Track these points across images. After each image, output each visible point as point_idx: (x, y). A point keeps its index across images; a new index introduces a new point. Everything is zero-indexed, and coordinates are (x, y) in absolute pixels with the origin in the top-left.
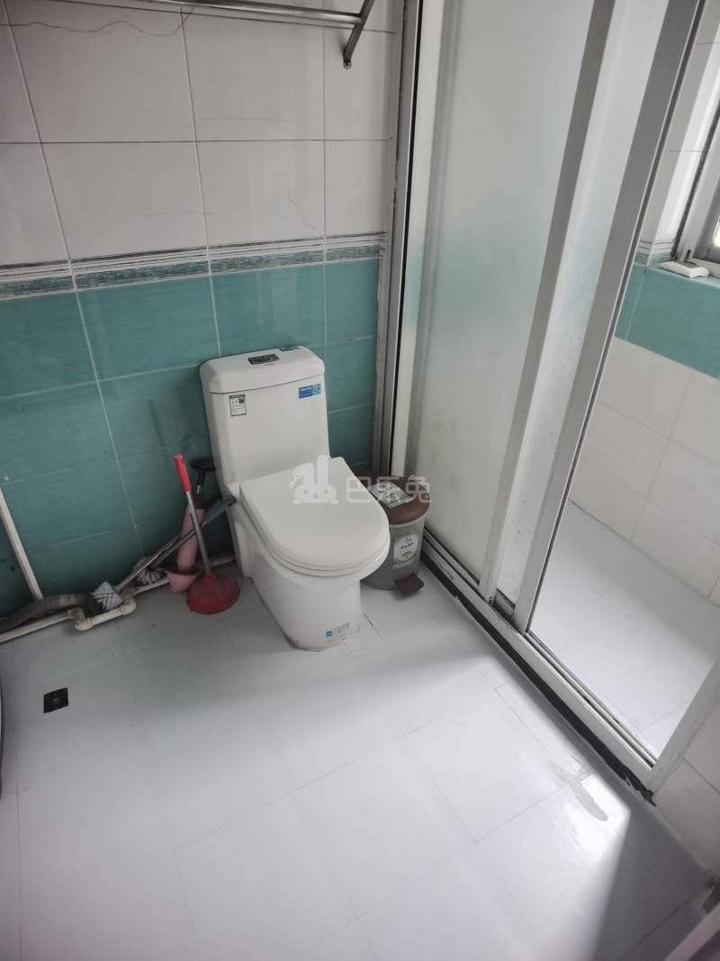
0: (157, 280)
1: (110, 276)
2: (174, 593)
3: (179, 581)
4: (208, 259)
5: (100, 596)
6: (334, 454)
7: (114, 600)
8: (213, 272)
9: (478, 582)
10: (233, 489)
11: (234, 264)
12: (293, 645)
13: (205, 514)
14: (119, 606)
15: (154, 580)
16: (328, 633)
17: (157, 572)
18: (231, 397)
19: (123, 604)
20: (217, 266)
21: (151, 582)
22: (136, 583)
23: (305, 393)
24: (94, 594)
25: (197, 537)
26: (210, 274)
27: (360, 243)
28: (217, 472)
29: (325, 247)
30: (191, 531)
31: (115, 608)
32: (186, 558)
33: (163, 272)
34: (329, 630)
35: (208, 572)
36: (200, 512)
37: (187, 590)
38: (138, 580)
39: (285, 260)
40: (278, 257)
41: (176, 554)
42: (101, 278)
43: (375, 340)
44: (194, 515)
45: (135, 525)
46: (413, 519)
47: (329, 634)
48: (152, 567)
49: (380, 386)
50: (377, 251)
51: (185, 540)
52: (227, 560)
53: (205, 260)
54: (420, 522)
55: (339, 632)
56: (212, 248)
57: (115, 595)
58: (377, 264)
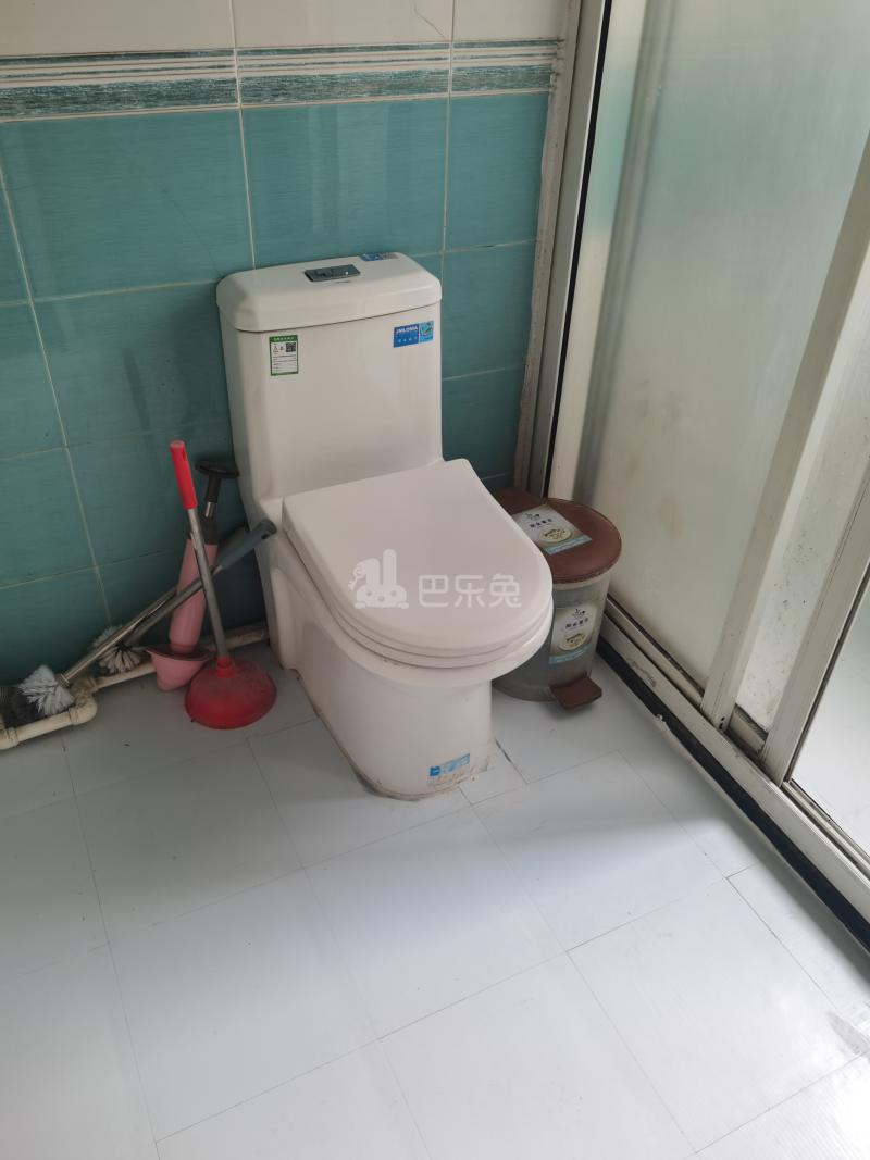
0: (141, 111)
1: (53, 97)
2: (161, 691)
3: (173, 670)
4: (235, 74)
5: (34, 691)
6: (449, 454)
7: (58, 699)
8: (243, 101)
9: (701, 691)
10: (272, 509)
11: (282, 88)
12: (371, 787)
13: (219, 551)
14: (66, 710)
15: (128, 665)
16: (432, 769)
17: (135, 653)
18: (272, 340)
19: (73, 705)
20: (254, 91)
21: (125, 670)
22: (98, 671)
23: (404, 337)
24: (22, 686)
25: (204, 591)
26: (239, 105)
27: (513, 60)
28: (242, 479)
29: (451, 62)
30: (195, 582)
31: (58, 713)
32: (184, 630)
33: (152, 96)
34: (434, 766)
35: (223, 656)
36: (212, 549)
37: (186, 686)
38: (102, 664)
39: (379, 85)
40: (365, 79)
41: (167, 621)
42: (35, 99)
43: (531, 249)
44: (201, 553)
45: (97, 569)
46: (592, 575)
47: (434, 771)
48: (127, 644)
49: (536, 334)
50: (545, 76)
51: (183, 597)
52: (253, 638)
53: (229, 76)
54: (602, 582)
55: (451, 770)
56: (243, 53)
57: (60, 690)
58: (544, 102)
